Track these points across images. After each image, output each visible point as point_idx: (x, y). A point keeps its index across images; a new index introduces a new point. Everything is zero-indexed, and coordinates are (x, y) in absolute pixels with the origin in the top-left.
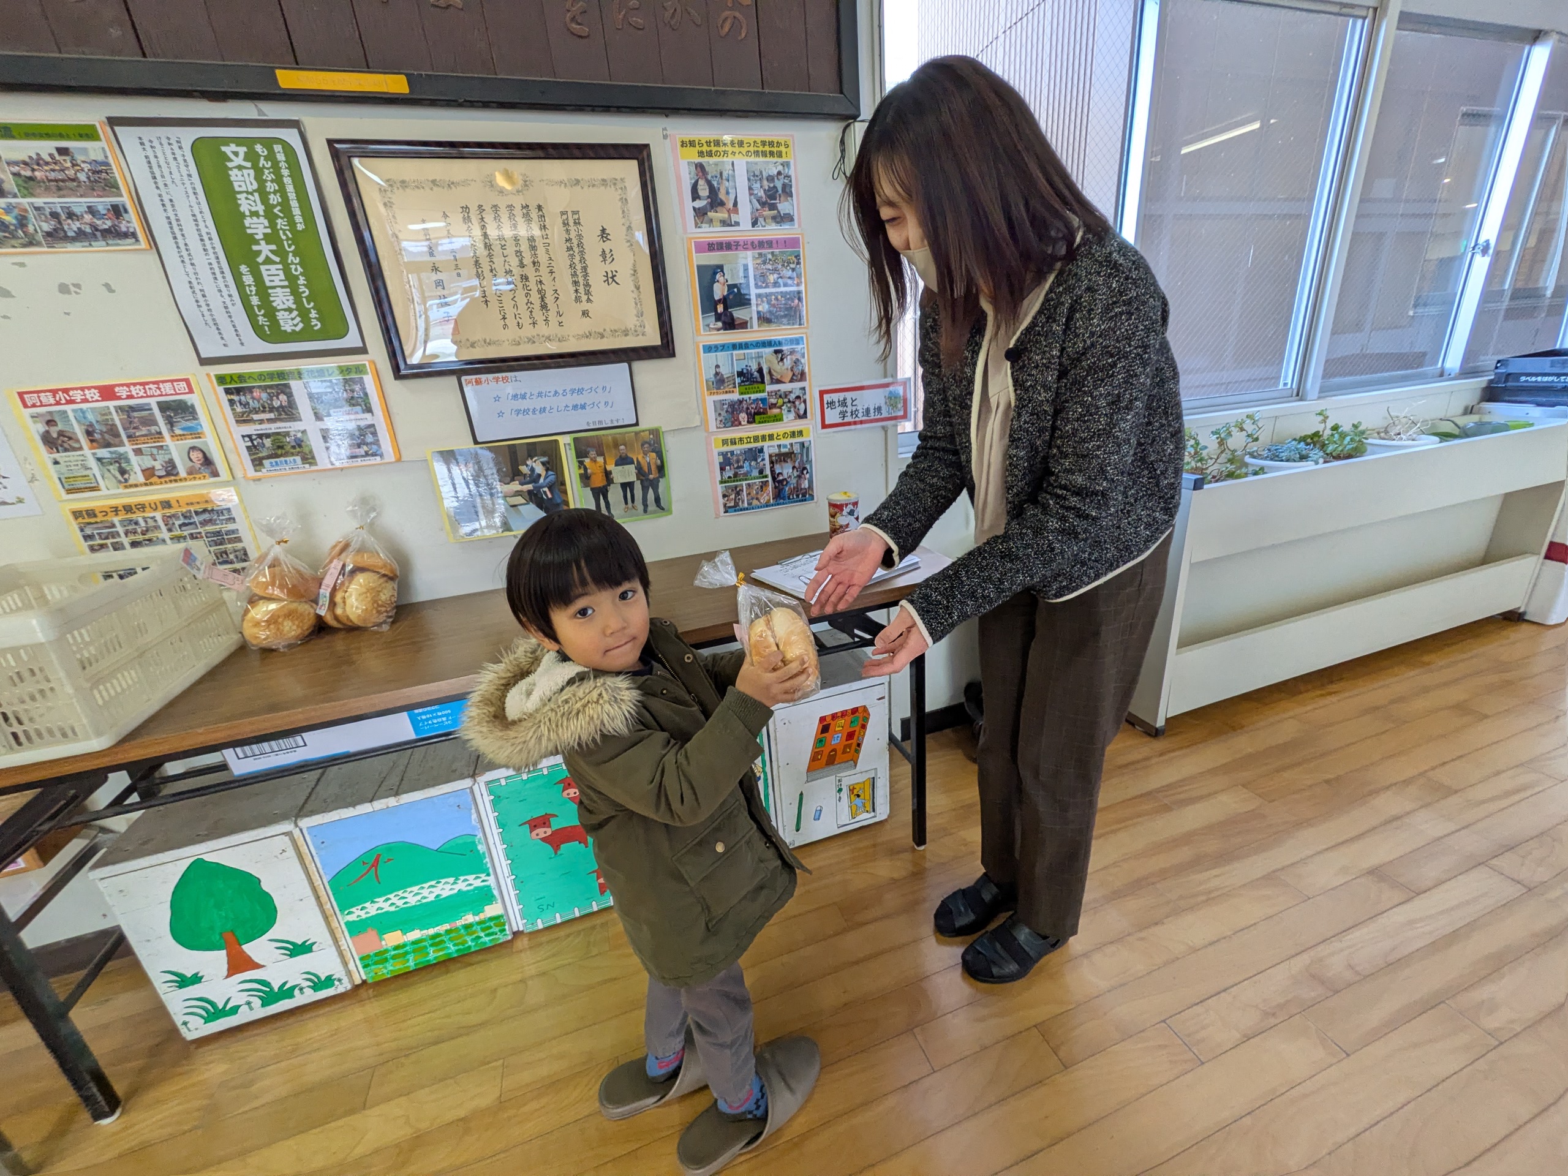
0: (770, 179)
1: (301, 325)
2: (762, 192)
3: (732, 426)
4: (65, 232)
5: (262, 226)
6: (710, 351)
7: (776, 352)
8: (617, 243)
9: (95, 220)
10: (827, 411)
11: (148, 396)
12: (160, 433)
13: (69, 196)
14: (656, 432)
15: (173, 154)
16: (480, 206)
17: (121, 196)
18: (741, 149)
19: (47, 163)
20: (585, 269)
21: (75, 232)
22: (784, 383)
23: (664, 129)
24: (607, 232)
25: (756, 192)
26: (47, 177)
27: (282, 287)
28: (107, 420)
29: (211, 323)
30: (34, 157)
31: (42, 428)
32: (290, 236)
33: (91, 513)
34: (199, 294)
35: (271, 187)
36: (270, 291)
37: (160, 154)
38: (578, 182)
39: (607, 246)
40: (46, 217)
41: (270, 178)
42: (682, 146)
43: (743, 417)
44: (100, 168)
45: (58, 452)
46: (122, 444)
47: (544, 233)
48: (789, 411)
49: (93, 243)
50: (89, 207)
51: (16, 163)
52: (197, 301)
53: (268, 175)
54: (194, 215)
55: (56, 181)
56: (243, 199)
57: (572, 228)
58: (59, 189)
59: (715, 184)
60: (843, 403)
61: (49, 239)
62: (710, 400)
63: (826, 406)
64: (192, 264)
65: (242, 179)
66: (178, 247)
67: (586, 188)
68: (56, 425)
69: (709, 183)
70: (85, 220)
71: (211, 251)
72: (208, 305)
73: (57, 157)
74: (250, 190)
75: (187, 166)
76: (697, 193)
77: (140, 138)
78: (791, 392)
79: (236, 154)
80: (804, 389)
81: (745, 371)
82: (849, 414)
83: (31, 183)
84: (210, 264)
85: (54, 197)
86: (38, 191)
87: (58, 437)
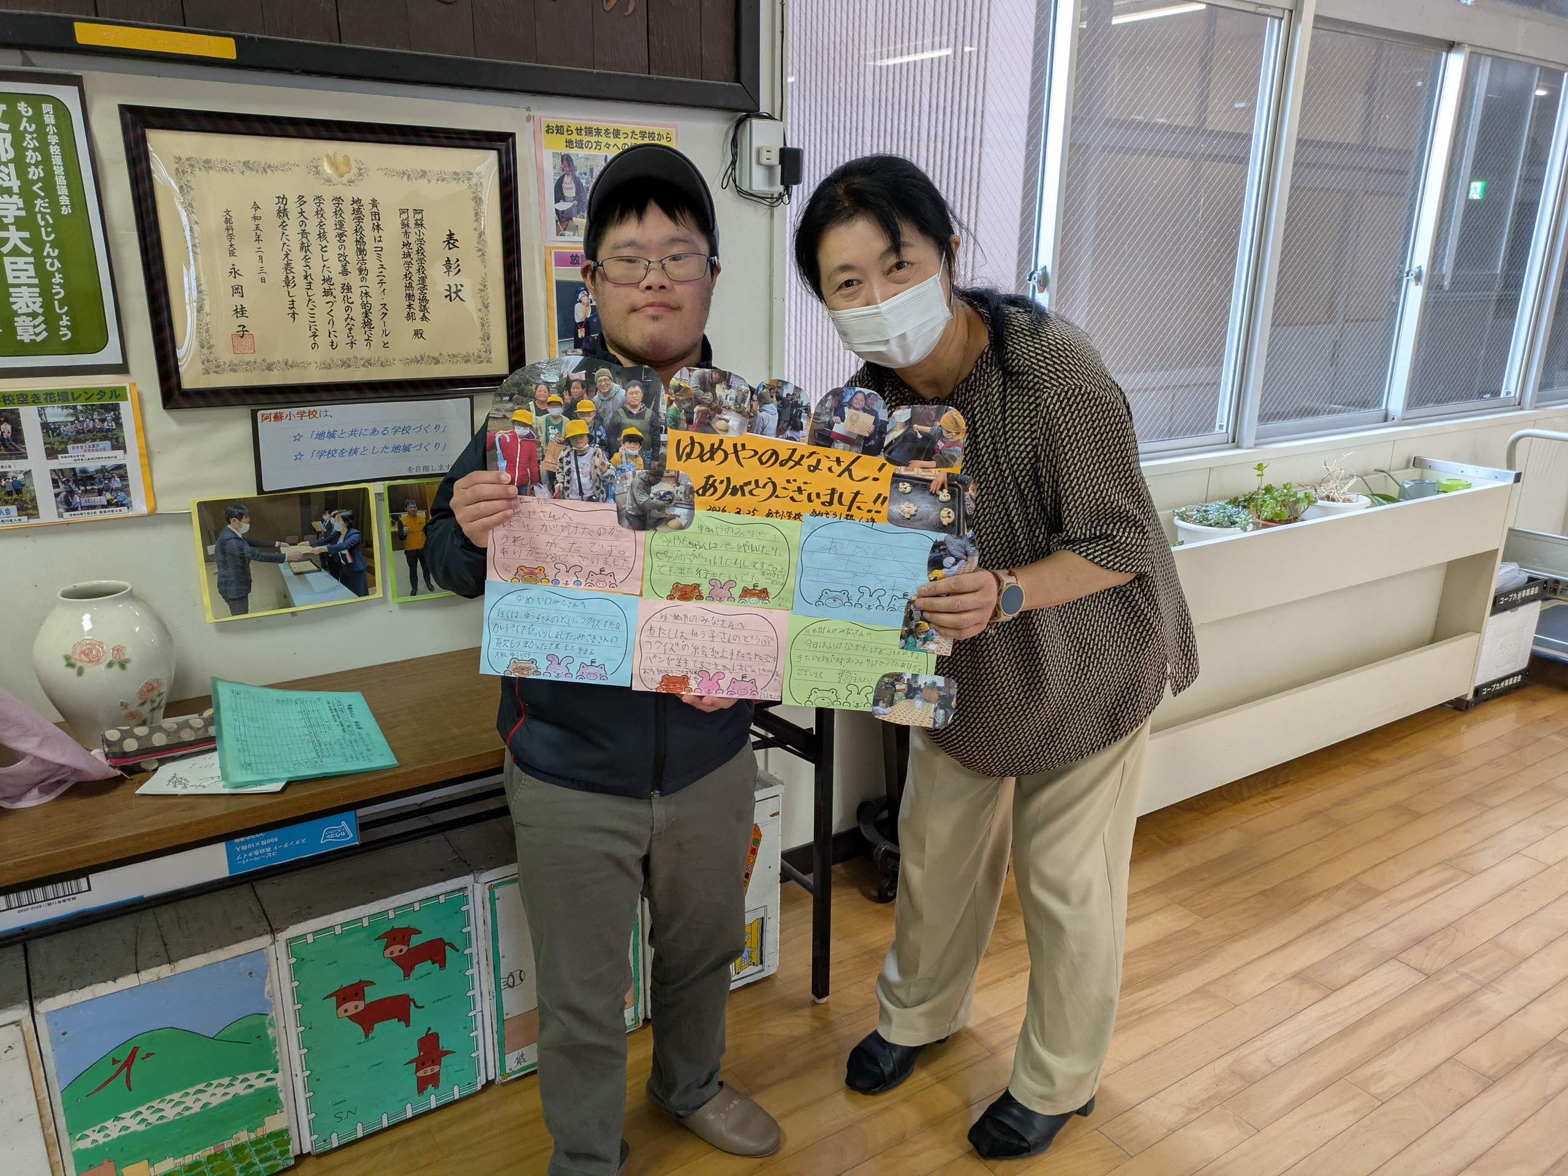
1: (45, 334)
5: (15, 207)
8: (465, 252)
16: (301, 197)
18: (616, 141)
20: (423, 280)
23: (529, 112)
24: (455, 237)
27: (30, 286)
32: (51, 221)
35: (31, 157)
36: (11, 290)
38: (424, 174)
39: (453, 255)
41: (32, 146)
42: (548, 132)
47: (377, 235)
53: (30, 142)
57: (413, 230)
59: (583, 182)
67: (434, 182)
69: (579, 181)
74: (4, 160)
76: (562, 192)
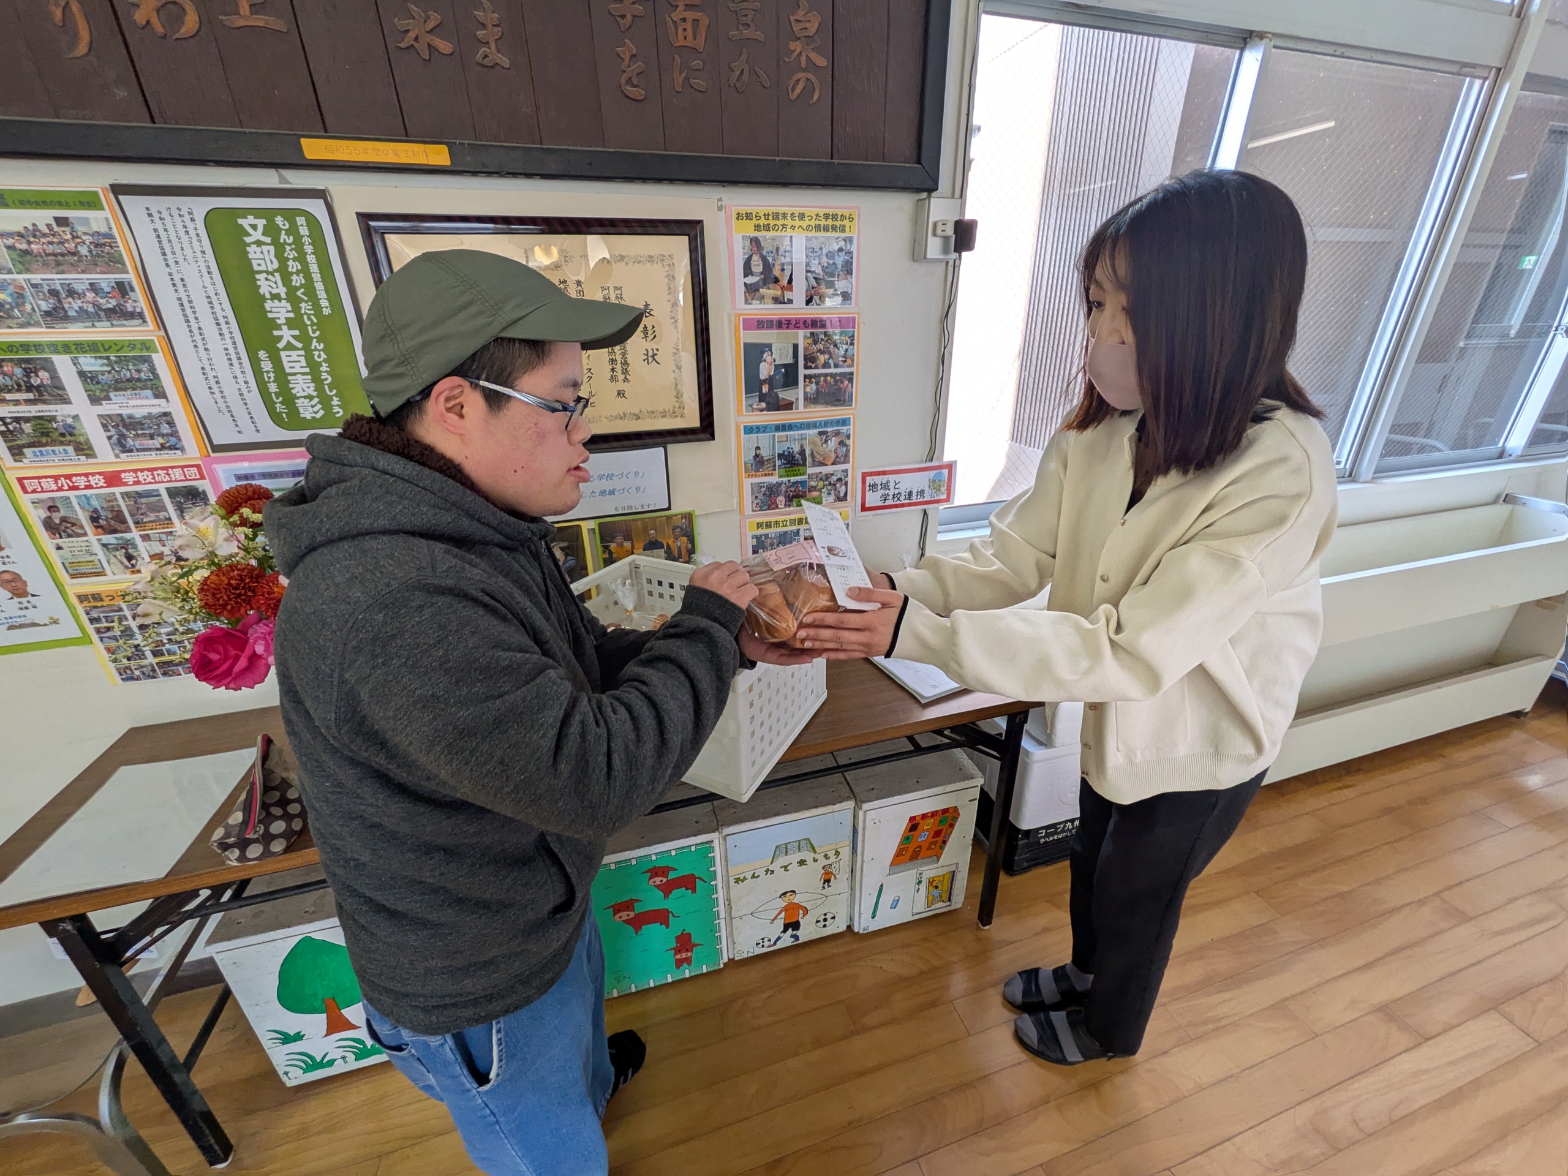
0: (830, 255)
1: (322, 412)
2: (820, 268)
3: (769, 509)
4: (66, 312)
5: (284, 309)
6: (751, 433)
7: (821, 433)
9: (99, 299)
10: (869, 494)
11: (156, 482)
12: (170, 519)
13: (70, 272)
14: (688, 517)
15: (185, 227)
17: (127, 272)
18: (801, 223)
19: (44, 235)
21: (76, 311)
22: (826, 465)
23: (720, 200)
25: (813, 269)
26: (44, 251)
27: (303, 374)
28: (113, 506)
29: (225, 411)
30: (31, 228)
31: (43, 514)
32: (315, 321)
33: (97, 597)
34: (212, 382)
35: (293, 266)
36: (290, 378)
37: (170, 227)
38: (622, 258)
39: (649, 322)
40: (44, 294)
41: (291, 256)
42: (738, 218)
43: (781, 499)
44: (103, 241)
45: (61, 537)
46: (128, 530)
48: (829, 494)
49: (96, 324)
50: (91, 284)
51: (10, 235)
52: (210, 388)
53: (290, 253)
54: (208, 297)
55: (55, 255)
56: (263, 279)
58: (58, 264)
59: (770, 259)
60: (886, 486)
61: (48, 319)
62: (748, 483)
63: (868, 488)
64: (206, 349)
65: (262, 256)
66: (191, 331)
67: (631, 264)
68: (58, 511)
69: (764, 259)
70: (87, 299)
71: (227, 336)
72: (222, 392)
73: (56, 229)
74: (270, 270)
75: (200, 241)
76: (750, 269)
77: (147, 209)
78: (832, 475)
79: (254, 227)
80: (846, 471)
81: (786, 453)
82: (891, 497)
83: (28, 258)
84: (226, 349)
85: (53, 273)
86: (35, 266)
87: (60, 524)
